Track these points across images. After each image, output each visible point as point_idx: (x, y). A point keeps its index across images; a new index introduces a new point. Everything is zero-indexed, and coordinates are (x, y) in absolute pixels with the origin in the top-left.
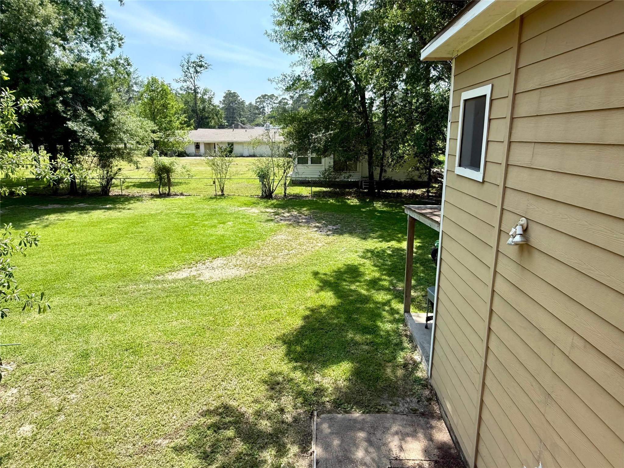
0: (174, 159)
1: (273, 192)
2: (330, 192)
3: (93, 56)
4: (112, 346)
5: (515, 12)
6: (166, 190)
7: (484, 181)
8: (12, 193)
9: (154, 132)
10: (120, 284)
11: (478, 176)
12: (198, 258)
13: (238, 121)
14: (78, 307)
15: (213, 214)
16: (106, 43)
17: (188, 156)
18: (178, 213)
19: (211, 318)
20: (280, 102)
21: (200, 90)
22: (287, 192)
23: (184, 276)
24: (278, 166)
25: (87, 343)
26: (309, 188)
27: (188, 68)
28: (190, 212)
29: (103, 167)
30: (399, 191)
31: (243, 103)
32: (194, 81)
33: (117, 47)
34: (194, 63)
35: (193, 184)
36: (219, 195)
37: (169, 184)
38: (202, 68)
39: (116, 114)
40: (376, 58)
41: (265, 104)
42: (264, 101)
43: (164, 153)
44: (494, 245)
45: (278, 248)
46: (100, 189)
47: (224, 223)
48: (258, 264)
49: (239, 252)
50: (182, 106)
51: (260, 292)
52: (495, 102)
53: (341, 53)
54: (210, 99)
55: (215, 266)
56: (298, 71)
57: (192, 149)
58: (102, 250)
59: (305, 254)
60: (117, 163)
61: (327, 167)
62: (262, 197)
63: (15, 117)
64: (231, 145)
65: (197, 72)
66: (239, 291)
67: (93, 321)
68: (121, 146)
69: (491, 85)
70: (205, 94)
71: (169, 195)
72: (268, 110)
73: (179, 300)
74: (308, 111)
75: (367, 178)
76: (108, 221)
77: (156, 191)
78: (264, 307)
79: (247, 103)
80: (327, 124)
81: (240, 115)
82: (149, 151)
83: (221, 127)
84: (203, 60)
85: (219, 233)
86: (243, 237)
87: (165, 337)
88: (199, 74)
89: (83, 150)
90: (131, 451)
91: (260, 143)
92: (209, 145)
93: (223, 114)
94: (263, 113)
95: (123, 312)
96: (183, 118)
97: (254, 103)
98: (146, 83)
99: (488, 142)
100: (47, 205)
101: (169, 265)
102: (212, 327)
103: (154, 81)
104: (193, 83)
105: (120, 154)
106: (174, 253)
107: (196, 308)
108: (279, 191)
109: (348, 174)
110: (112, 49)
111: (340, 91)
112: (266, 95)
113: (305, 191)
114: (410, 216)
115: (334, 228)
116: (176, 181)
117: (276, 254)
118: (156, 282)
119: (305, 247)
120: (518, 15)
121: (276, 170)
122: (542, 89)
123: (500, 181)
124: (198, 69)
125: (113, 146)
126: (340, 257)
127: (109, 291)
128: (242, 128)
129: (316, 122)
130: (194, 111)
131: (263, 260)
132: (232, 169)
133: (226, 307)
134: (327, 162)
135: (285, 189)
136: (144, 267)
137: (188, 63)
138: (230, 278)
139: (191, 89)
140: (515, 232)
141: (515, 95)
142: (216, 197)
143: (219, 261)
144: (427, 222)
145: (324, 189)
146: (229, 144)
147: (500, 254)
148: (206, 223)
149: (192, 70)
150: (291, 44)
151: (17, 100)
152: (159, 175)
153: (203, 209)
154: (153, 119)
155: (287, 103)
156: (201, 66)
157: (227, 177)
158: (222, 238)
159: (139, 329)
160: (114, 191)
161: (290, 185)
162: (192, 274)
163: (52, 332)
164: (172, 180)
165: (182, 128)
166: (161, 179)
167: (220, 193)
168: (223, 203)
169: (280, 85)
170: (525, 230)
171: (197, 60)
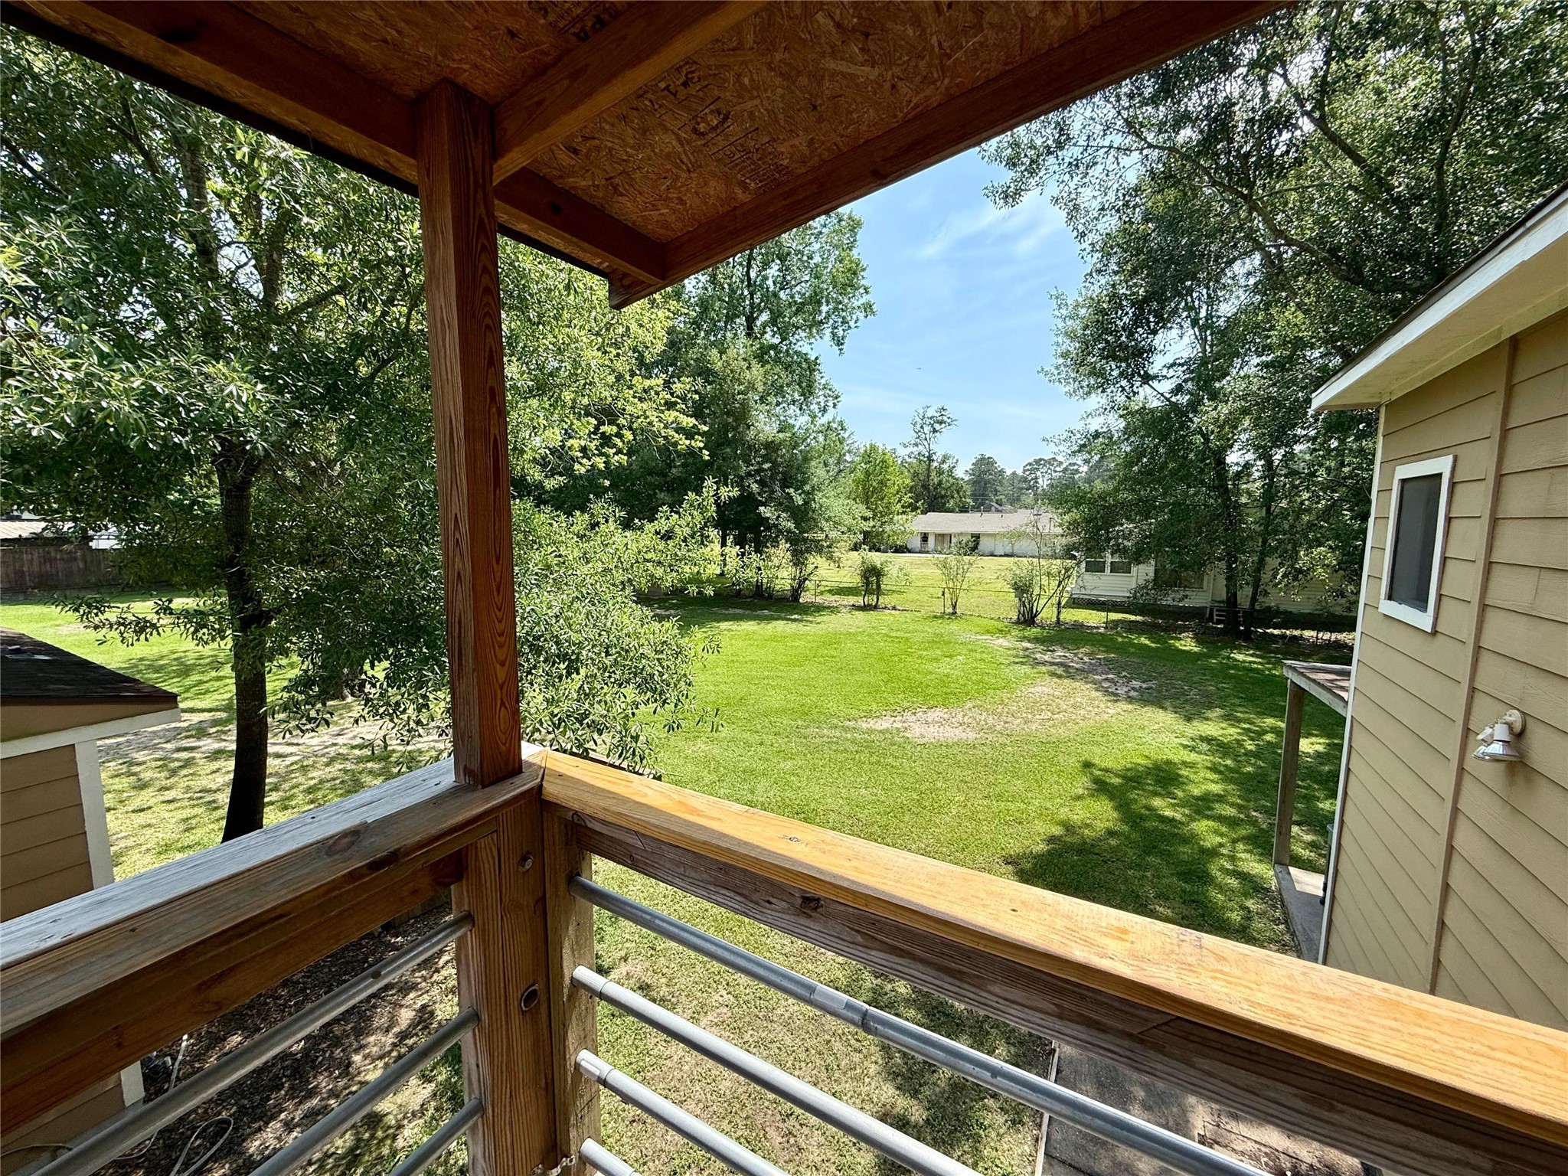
0: (890, 556)
1: (1036, 616)
2: (1143, 623)
3: (801, 422)
4: (780, 804)
5: (1500, 330)
6: (872, 600)
7: (1435, 632)
8: (700, 593)
9: (865, 519)
10: (800, 723)
11: (1423, 620)
12: (906, 704)
13: (991, 500)
14: (748, 745)
15: (935, 641)
16: (818, 403)
17: (910, 551)
18: (886, 635)
19: (915, 796)
20: (1066, 469)
21: (937, 458)
22: (1062, 617)
23: (881, 728)
24: (1049, 574)
25: (753, 792)
26: (1104, 614)
27: (922, 427)
28: (902, 634)
29: (796, 565)
30: (1297, 633)
31: (1002, 472)
32: (929, 445)
33: (831, 410)
34: (931, 418)
35: (912, 594)
36: (949, 614)
37: (878, 591)
38: (943, 426)
39: (818, 495)
40: (1243, 398)
41: (1039, 474)
42: (1038, 469)
43: (875, 548)
44: (1454, 755)
45: (1035, 707)
46: (789, 593)
47: (951, 656)
48: (998, 728)
49: (969, 705)
50: (908, 481)
51: (995, 771)
52: (1459, 489)
53: (1178, 390)
54: (951, 469)
55: (930, 720)
56: (1096, 424)
57: (916, 543)
58: (783, 674)
59: (1082, 724)
60: (814, 560)
61: (1141, 582)
62: (1018, 622)
63: (714, 508)
64: (977, 537)
65: (935, 431)
66: (962, 764)
67: (762, 766)
68: (822, 536)
69: (1450, 458)
70: (944, 462)
71: (876, 607)
72: (1043, 483)
73: (874, 759)
74: (1111, 486)
75: (1222, 602)
76: (796, 636)
77: (859, 601)
78: (999, 797)
79: (1009, 472)
80: (1145, 508)
81: (996, 491)
82: (856, 544)
83: (964, 510)
84: (945, 414)
85: (942, 670)
86: (978, 682)
87: (848, 808)
88: (938, 434)
89: (775, 543)
90: (788, 949)
91: (1020, 535)
92: (941, 537)
93: (968, 489)
94: (1034, 488)
95: (799, 761)
96: (907, 499)
97: (1020, 472)
98: (862, 451)
99: (1444, 560)
100: (727, 609)
101: (865, 708)
102: (914, 809)
103: (873, 448)
104: (928, 448)
105: (818, 548)
106: (874, 691)
107: (895, 776)
108: (1047, 614)
109: (1182, 593)
110: (824, 410)
111: (1171, 452)
112: (1041, 459)
113: (1094, 618)
114: (1292, 682)
115: (1144, 686)
116: (888, 588)
117: (1030, 716)
118: (845, 729)
119: (1082, 712)
120: (1506, 335)
121: (1045, 580)
122: (1555, 470)
123: (1467, 633)
124: (937, 427)
125: (810, 536)
126: (1148, 739)
127: (785, 729)
128: (998, 511)
129: (1123, 504)
130: (925, 487)
131: (1006, 723)
132: (973, 575)
133: (939, 785)
134: (1144, 572)
135: (1059, 613)
136: (832, 706)
137: (922, 420)
138: (950, 741)
139: (924, 455)
140: (1492, 735)
141: (1500, 477)
142: (942, 616)
143: (937, 713)
144: (1324, 697)
145: (1133, 618)
146: (973, 536)
147: (1466, 777)
148: (925, 653)
149: (927, 429)
150: (1085, 384)
151: (718, 489)
152: (867, 578)
153: (923, 632)
154: (866, 501)
155: (1077, 471)
156: (941, 422)
157: (964, 587)
158: (945, 678)
159: (816, 791)
160: (806, 598)
161: (1068, 605)
162: (895, 725)
163: (716, 770)
164: (883, 586)
165: (904, 513)
166: (868, 583)
167: (951, 610)
168: (954, 626)
169: (1061, 448)
170: (1518, 736)
171: (937, 415)
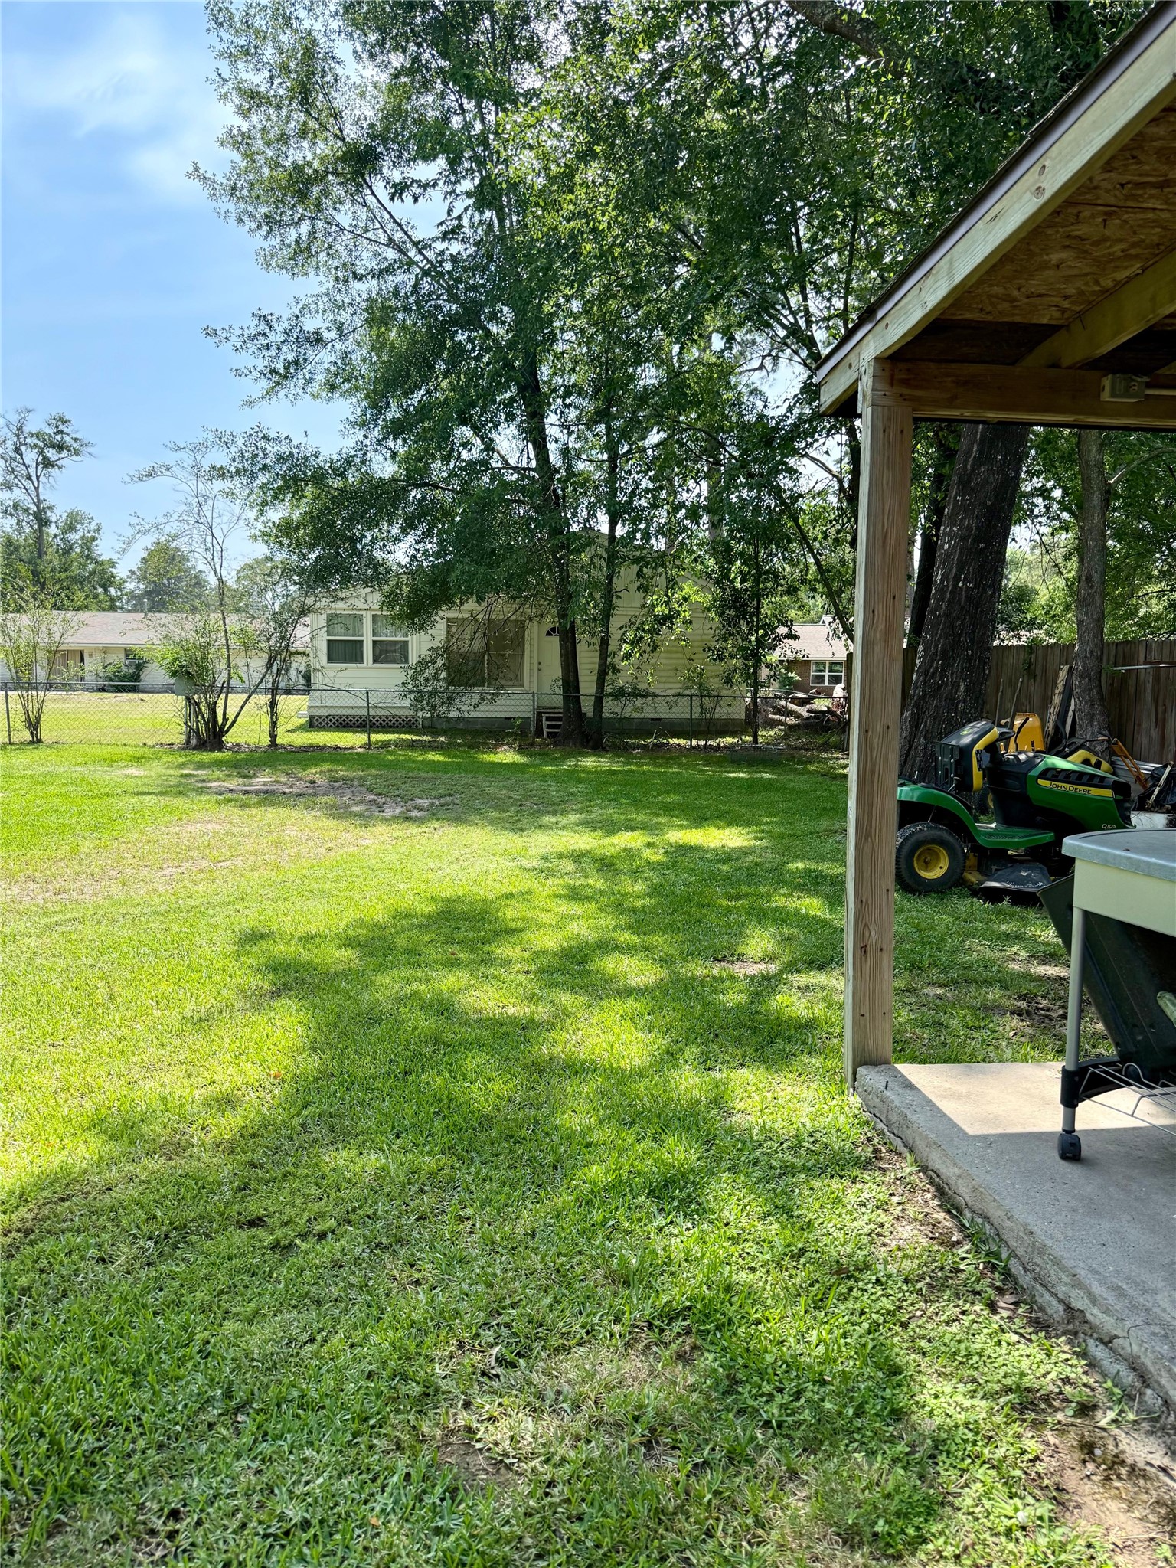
1: (225, 729)
21: (58, 516)
27: (17, 450)
32: (37, 489)
34: (37, 435)
36: (21, 743)
38: (65, 453)
54: (88, 543)
65: (47, 463)
70: (70, 527)
84: (66, 430)
88: (54, 471)
104: (33, 494)
108: (248, 729)
115: (439, 802)
124: (51, 454)
135: (273, 725)
137: (18, 436)
139: (26, 510)
149: (30, 456)
156: (60, 447)
161: (300, 729)
168: (22, 758)
171: (50, 431)
